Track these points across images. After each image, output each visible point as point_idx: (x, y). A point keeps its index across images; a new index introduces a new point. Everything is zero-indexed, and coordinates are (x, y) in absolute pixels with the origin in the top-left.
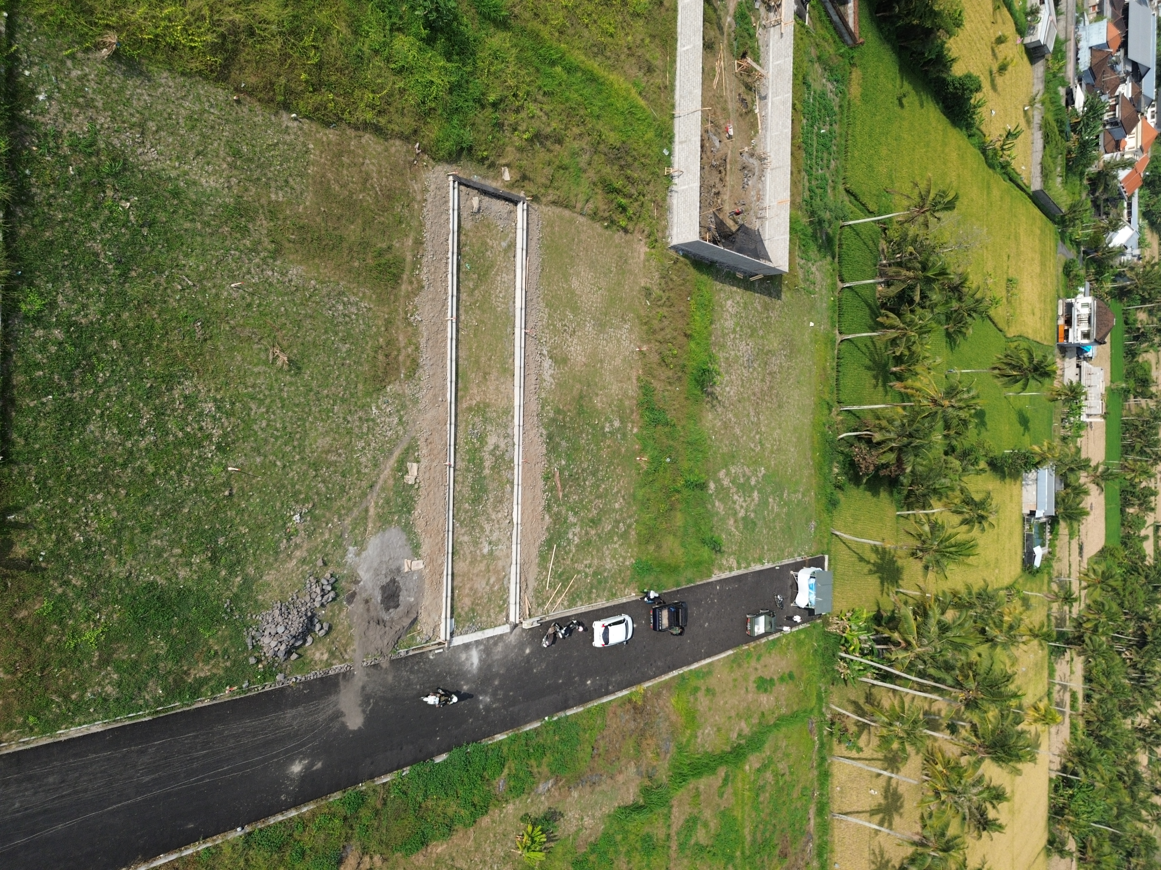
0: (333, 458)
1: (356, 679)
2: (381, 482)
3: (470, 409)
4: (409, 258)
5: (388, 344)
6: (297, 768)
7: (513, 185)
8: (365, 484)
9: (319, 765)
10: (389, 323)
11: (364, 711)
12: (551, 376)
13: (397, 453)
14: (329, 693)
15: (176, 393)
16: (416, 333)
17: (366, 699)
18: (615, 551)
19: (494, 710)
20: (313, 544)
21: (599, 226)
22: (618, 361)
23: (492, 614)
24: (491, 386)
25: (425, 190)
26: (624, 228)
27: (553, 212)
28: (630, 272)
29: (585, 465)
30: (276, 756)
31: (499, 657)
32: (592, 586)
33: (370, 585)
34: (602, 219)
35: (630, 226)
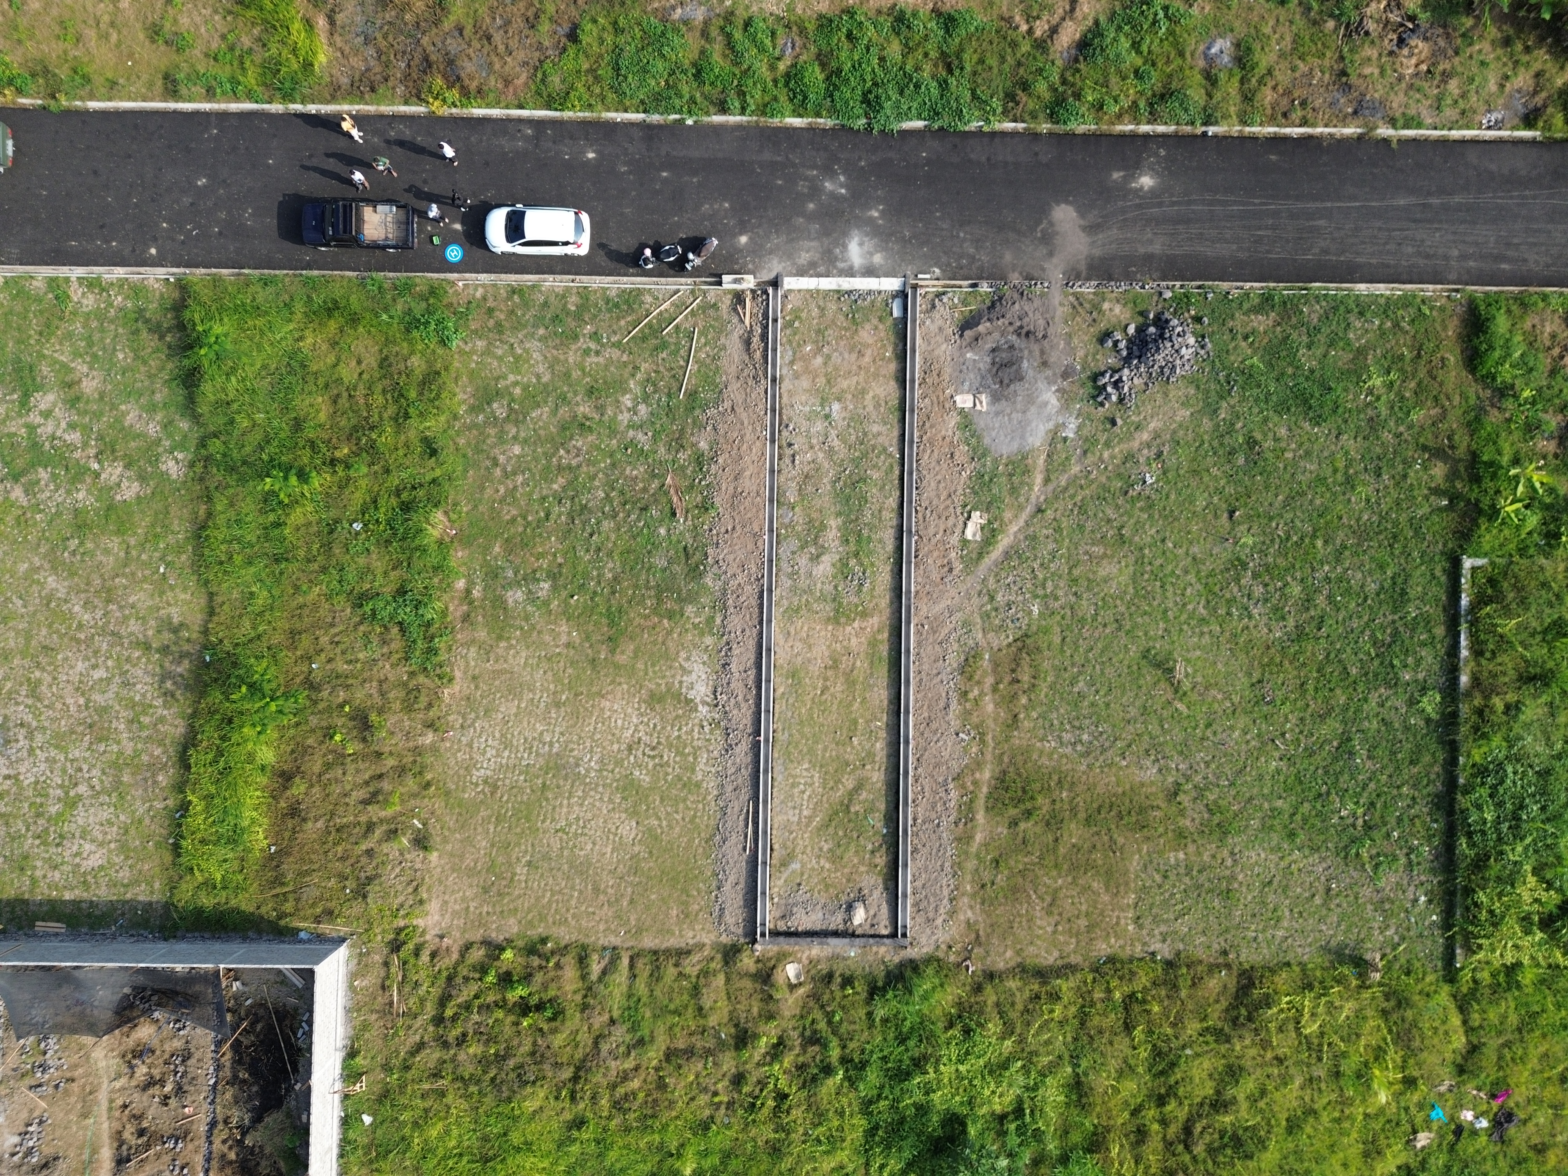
0: (1097, 550)
1: (1061, 268)
2: (1024, 516)
3: (864, 615)
4: (980, 816)
5: (1014, 697)
6: (1146, 181)
7: (782, 958)
8: (1049, 514)
9: (1116, 175)
10: (1012, 724)
11: (1051, 224)
12: (686, 672)
13: (997, 552)
14: (1101, 259)
15: (1291, 623)
16: (966, 714)
17: (1048, 239)
18: (516, 370)
19: (814, 167)
20: (1125, 446)
21: (566, 939)
22: (508, 708)
23: (815, 312)
24: (820, 652)
25: (952, 913)
26: (495, 949)
27: (688, 937)
28: (471, 872)
29: (607, 525)
30: (1174, 204)
31: (807, 244)
32: (578, 316)
33: (1041, 385)
34: (563, 950)
35: (477, 954)
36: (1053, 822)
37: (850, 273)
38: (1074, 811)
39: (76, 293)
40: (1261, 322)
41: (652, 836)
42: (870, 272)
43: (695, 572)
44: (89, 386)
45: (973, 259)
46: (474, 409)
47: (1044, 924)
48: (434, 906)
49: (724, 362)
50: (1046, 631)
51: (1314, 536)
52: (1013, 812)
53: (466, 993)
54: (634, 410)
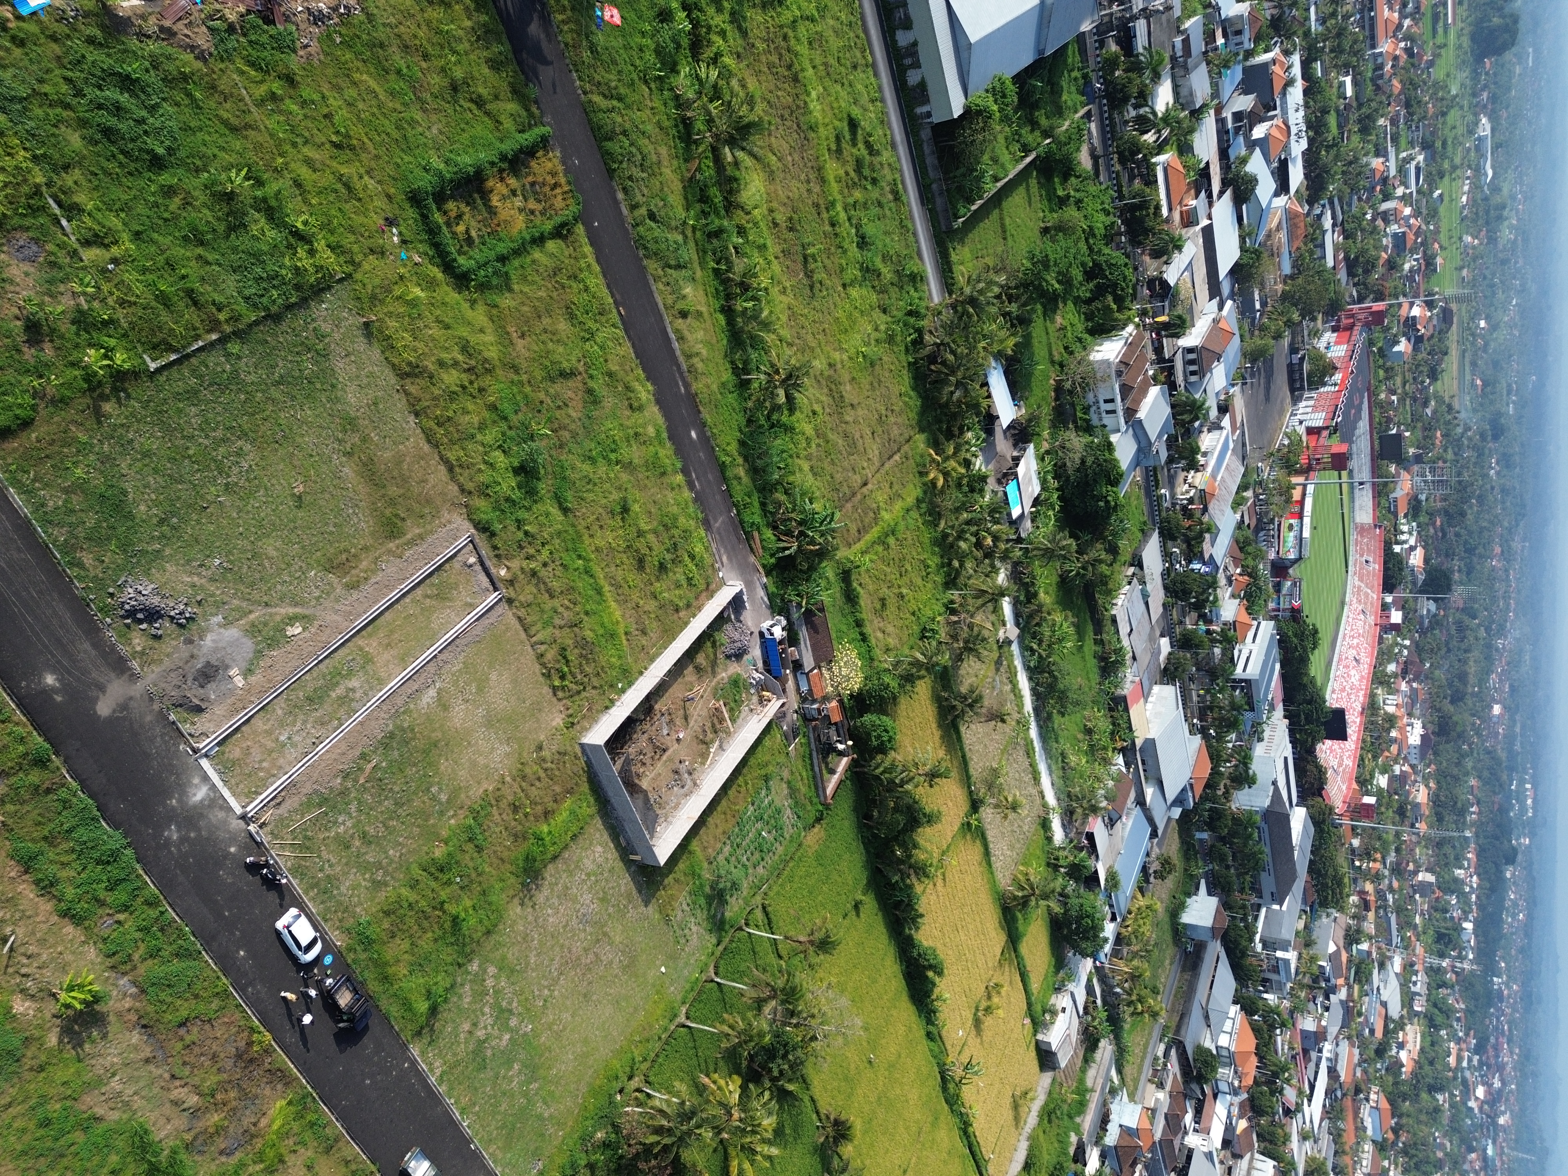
0: (266, 563)
1: (134, 687)
2: (274, 610)
3: (361, 649)
4: (409, 536)
5: (354, 556)
6: (50, 680)
7: (502, 580)
8: (265, 599)
9: (59, 699)
10: (365, 548)
11: (114, 711)
12: (429, 705)
13: (298, 610)
14: (114, 669)
15: (240, 443)
16: (374, 572)
17: (124, 707)
18: (360, 885)
19: (170, 852)
20: (207, 585)
21: (538, 666)
22: (481, 761)
23: (241, 786)
24: (386, 656)
25: (450, 522)
26: (555, 689)
27: (514, 622)
28: (538, 721)
29: (396, 789)
30: (53, 656)
31: (214, 820)
32: (316, 885)
33: (205, 650)
34: (543, 665)
35: (560, 694)
36: (392, 502)
37: (213, 787)
38: (383, 496)
39: (438, 1072)
40: (88, 559)
41: (491, 666)
42: (206, 778)
43: (392, 736)
44: (466, 1026)
45: (162, 735)
46: (386, 884)
47: (432, 479)
48: (554, 724)
49: (296, 805)
50: (318, 562)
51: (189, 457)
52: (400, 524)
53: (573, 686)
54: (344, 823)
